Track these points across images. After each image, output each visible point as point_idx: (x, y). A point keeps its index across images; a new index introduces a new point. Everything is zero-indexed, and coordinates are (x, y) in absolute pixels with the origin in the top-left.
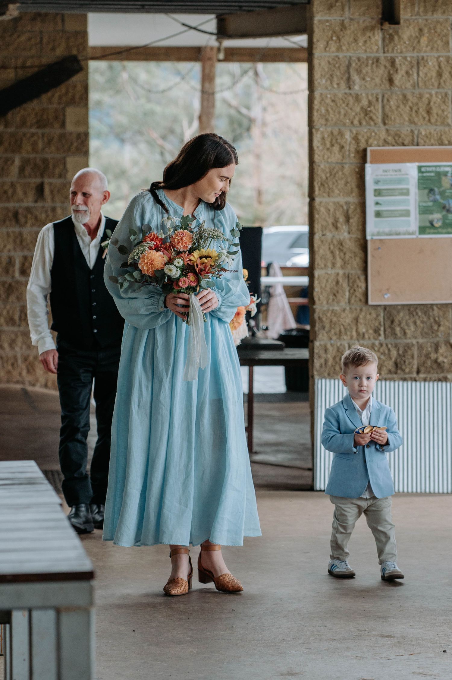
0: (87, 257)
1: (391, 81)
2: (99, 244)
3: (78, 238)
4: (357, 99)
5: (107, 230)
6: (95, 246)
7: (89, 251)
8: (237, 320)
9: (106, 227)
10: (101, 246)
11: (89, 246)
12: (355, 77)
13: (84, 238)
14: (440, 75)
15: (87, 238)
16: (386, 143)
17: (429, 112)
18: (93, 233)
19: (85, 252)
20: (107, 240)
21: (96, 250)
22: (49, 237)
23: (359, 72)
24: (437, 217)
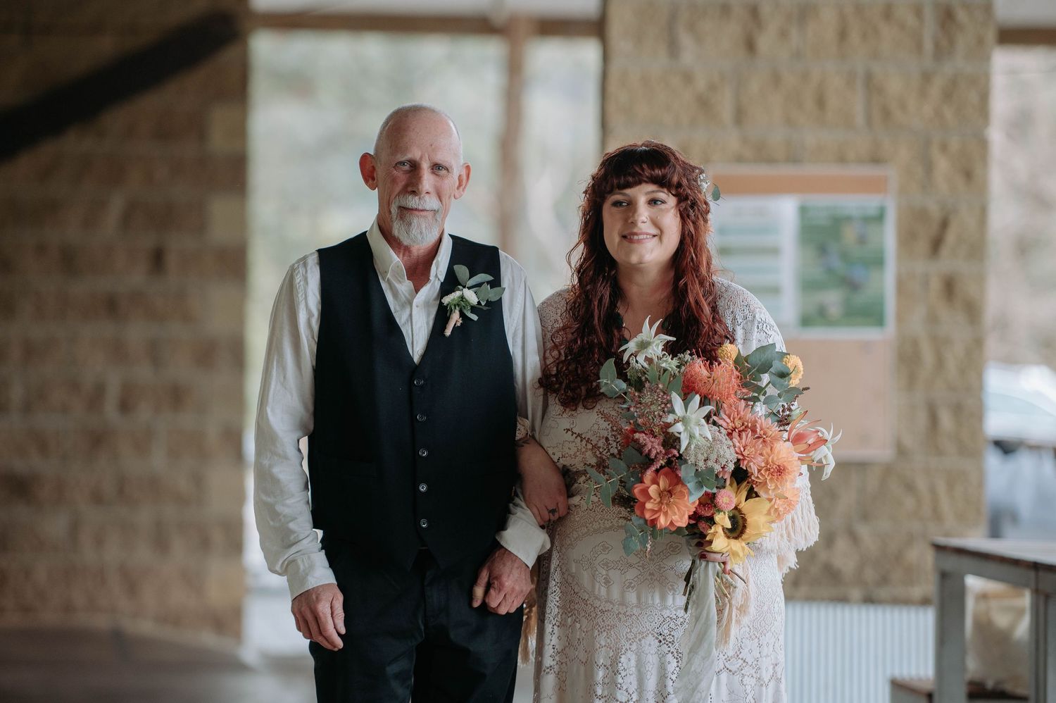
0: (406, 331)
1: (750, 46)
2: (435, 299)
3: (384, 285)
4: (688, 78)
5: (456, 267)
6: (427, 304)
7: (411, 315)
8: (776, 486)
9: (454, 260)
10: (441, 303)
11: (411, 303)
12: (686, 40)
13: (398, 286)
14: (843, 35)
15: (405, 286)
16: (739, 159)
17: (821, 102)
18: (418, 271)
19: (401, 318)
20: (459, 290)
21: (428, 315)
22: (306, 280)
23: (692, 27)
24: (833, 299)
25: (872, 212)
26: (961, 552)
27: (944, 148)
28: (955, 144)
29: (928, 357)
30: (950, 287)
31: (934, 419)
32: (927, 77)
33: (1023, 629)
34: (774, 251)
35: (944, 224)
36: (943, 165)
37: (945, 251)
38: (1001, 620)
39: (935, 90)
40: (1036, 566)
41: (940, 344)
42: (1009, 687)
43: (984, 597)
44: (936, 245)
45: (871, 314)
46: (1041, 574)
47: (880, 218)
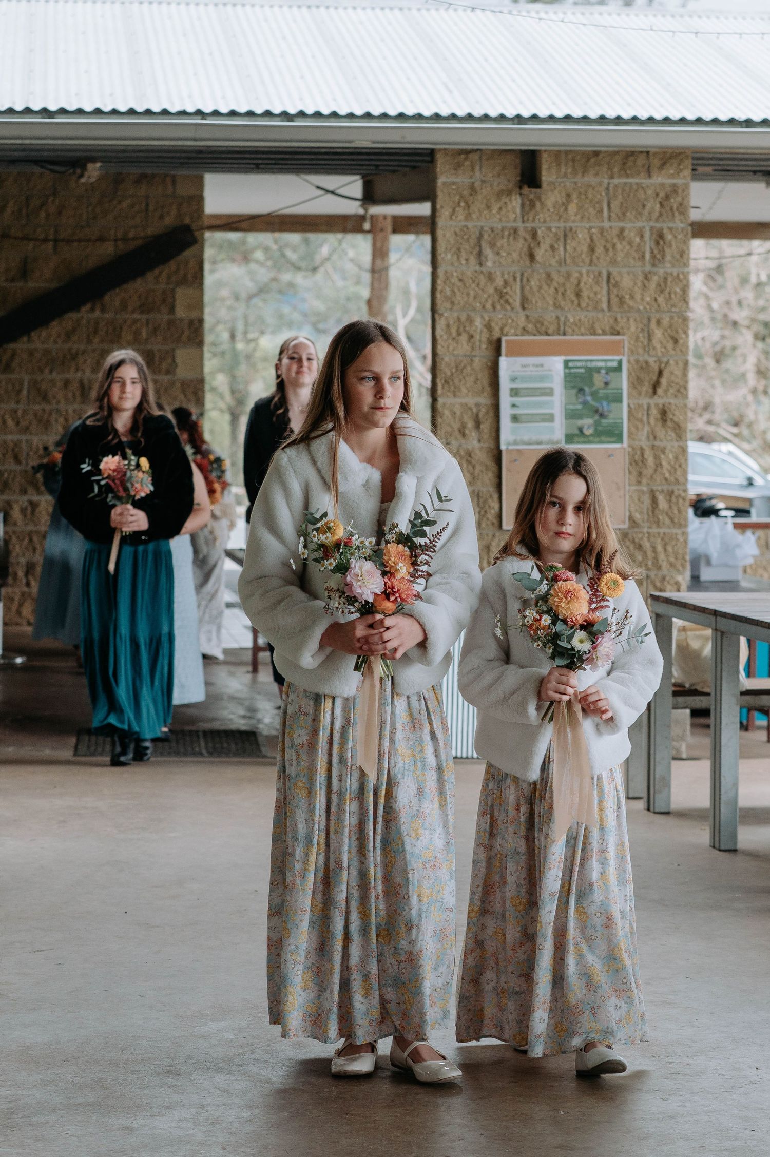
1: (532, 257)
4: (490, 277)
12: (488, 252)
14: (592, 249)
16: (525, 331)
17: (578, 295)
23: (492, 245)
24: (587, 423)
25: (615, 364)
26: (668, 601)
27: (659, 323)
28: (666, 321)
29: (650, 461)
30: (664, 413)
31: (654, 501)
32: (646, 277)
33: (708, 650)
34: (549, 392)
35: (660, 373)
36: (658, 333)
37: (660, 391)
38: (695, 645)
39: (653, 285)
40: (716, 613)
41: (658, 451)
42: (699, 688)
43: (684, 629)
44: (655, 386)
45: (614, 434)
46: (718, 618)
47: (618, 369)
